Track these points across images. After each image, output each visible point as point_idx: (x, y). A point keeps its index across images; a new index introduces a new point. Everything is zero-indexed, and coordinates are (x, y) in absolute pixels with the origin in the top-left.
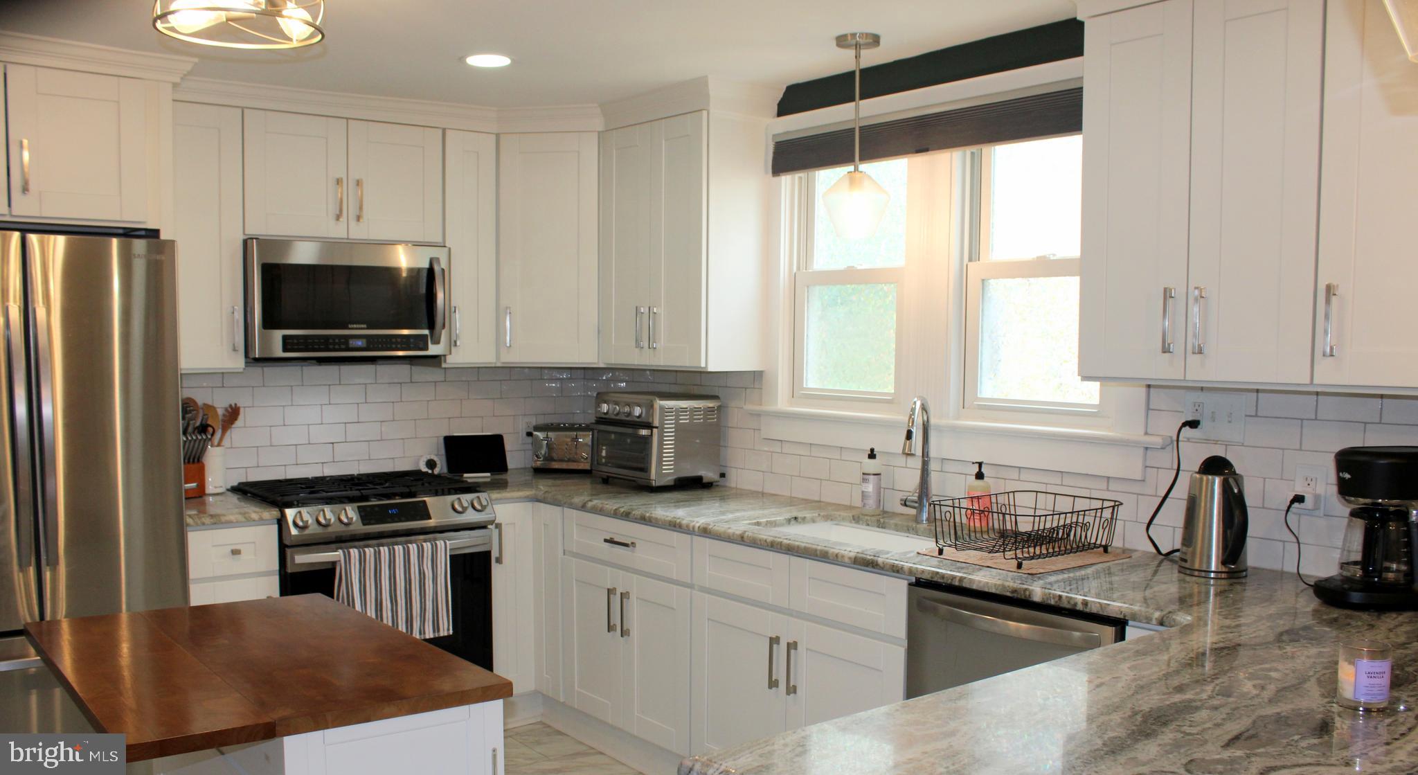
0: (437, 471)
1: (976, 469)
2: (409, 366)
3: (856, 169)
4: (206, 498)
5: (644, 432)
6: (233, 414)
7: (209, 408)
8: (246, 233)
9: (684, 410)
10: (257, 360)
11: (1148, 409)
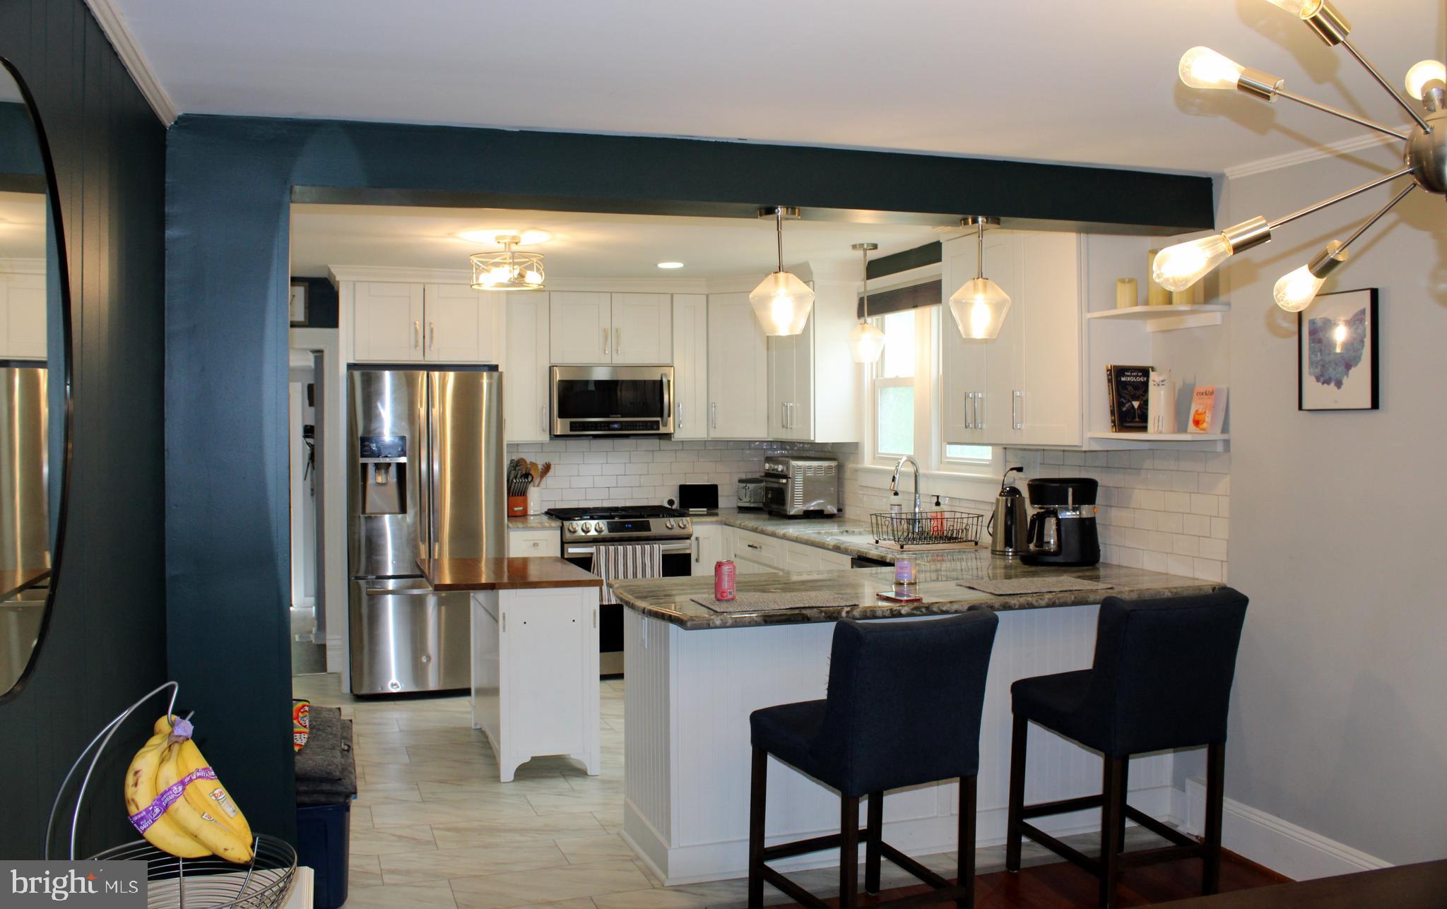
0: (674, 507)
1: (935, 500)
2: (658, 440)
3: (865, 322)
4: (528, 517)
5: (784, 481)
6: (547, 468)
7: (534, 464)
8: (552, 362)
9: (810, 468)
10: (557, 436)
11: (1006, 461)
